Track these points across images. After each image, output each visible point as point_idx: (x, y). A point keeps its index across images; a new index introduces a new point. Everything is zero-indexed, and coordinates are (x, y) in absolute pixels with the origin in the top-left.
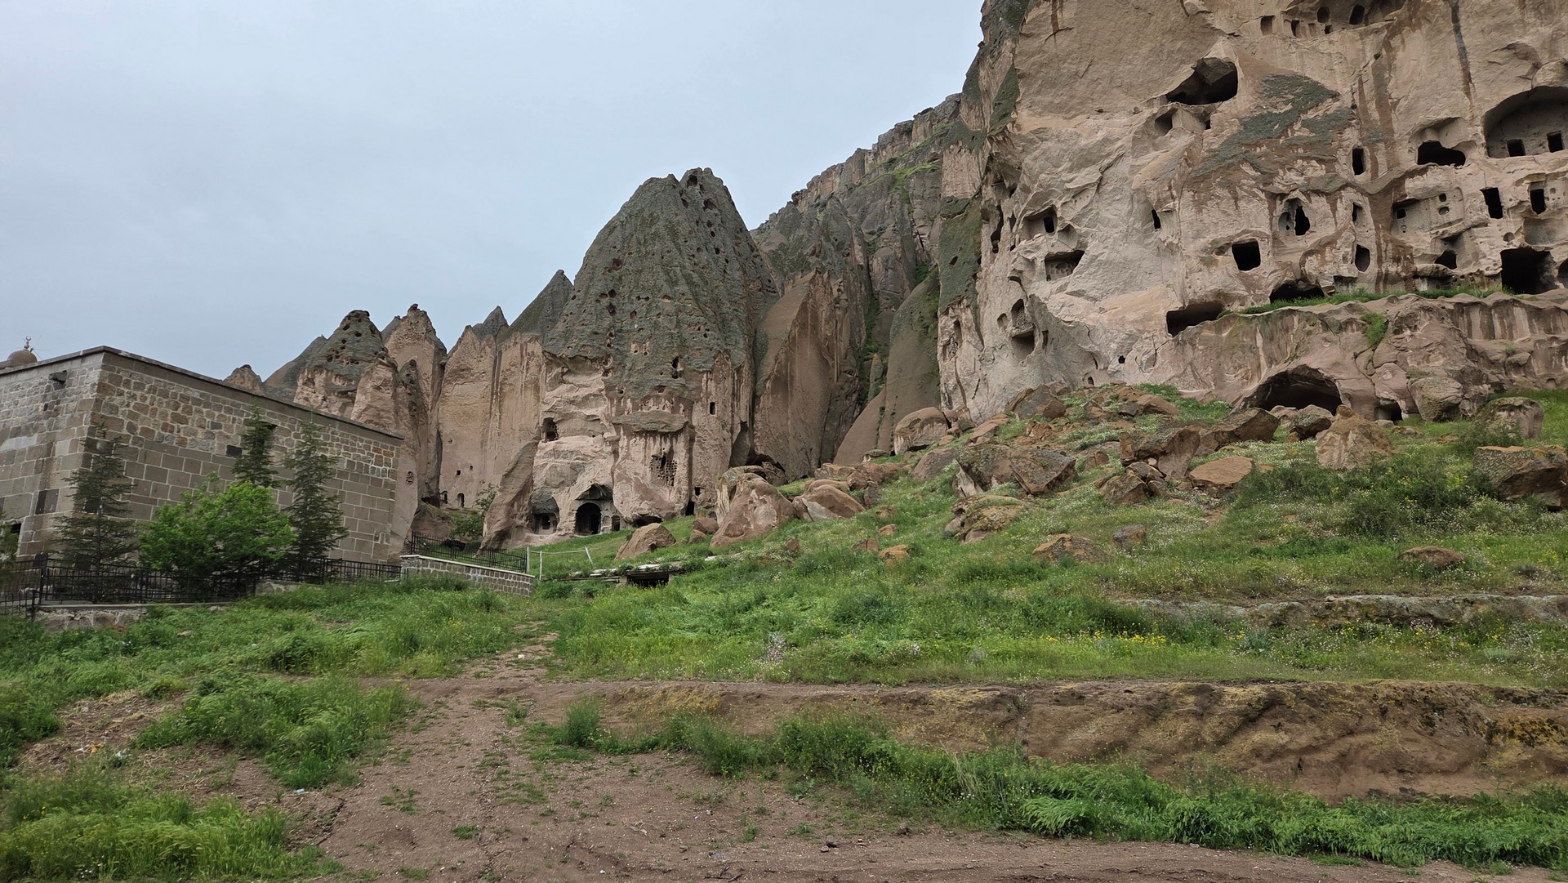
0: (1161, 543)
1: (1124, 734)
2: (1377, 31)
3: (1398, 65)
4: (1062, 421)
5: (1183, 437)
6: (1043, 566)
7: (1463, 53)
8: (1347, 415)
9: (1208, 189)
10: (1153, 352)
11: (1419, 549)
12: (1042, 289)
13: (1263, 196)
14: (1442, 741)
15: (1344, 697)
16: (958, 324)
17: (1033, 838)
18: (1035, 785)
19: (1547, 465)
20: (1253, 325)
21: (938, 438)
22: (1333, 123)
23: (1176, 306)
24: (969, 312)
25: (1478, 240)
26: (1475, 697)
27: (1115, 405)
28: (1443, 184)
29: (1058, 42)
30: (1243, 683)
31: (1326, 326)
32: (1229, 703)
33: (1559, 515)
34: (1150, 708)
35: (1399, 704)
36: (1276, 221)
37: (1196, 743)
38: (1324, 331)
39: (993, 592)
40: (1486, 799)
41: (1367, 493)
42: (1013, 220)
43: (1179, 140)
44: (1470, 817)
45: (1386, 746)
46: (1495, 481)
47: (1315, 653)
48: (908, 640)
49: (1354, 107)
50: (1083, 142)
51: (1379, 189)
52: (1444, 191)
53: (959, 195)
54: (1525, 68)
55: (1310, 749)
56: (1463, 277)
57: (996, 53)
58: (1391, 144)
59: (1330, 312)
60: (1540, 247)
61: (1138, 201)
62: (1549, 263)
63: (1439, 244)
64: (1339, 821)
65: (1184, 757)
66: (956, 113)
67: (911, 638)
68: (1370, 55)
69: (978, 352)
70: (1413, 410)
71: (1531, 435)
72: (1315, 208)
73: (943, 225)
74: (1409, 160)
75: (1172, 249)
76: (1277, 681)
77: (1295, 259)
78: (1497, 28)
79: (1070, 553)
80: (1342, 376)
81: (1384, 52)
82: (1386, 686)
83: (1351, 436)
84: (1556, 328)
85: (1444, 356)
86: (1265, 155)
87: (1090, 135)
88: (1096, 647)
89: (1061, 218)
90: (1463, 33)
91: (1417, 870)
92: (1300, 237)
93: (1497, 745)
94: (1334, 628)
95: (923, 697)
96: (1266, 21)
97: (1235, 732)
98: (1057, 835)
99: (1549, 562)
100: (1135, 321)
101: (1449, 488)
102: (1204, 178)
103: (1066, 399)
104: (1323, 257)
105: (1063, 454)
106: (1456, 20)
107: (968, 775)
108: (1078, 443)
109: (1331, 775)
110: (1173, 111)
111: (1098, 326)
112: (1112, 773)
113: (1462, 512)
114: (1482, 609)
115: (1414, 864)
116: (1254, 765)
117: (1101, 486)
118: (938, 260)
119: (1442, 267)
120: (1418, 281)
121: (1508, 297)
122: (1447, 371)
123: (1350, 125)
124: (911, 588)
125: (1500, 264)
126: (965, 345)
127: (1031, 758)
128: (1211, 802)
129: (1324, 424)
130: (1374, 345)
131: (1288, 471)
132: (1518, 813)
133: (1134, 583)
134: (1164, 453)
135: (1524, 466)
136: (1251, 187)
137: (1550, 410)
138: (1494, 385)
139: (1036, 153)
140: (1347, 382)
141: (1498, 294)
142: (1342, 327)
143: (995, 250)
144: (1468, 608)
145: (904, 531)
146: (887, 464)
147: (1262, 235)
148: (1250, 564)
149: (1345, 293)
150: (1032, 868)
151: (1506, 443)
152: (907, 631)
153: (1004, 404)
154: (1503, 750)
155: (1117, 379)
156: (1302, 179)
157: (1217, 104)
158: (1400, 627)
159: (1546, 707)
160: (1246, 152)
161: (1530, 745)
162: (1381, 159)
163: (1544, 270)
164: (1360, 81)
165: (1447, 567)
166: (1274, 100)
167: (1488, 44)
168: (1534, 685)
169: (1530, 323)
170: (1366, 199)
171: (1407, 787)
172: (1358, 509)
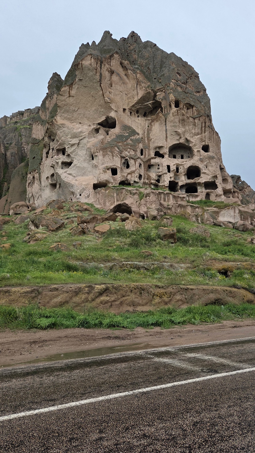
0: (85, 247)
1: (68, 299)
2: (149, 120)
3: (153, 130)
4: (62, 210)
5: (94, 218)
6: (52, 252)
7: (166, 130)
8: (133, 216)
9: (106, 152)
10: (89, 194)
11: (144, 251)
12: (60, 171)
13: (119, 156)
14: (143, 298)
15: (123, 288)
16: (34, 177)
17: (38, 330)
18: (41, 315)
19: (172, 232)
20: (114, 190)
21: (24, 211)
22: (137, 141)
23: (96, 182)
24: (37, 174)
25: (165, 177)
26: (151, 287)
27: (77, 208)
28: (159, 162)
29: (70, 99)
30: (100, 284)
31: (131, 193)
32: (96, 290)
33: (173, 244)
34: (76, 292)
35: (135, 289)
36: (122, 164)
37: (87, 300)
38: (130, 194)
39: (36, 259)
40: (151, 311)
41: (135, 236)
42: (53, 149)
43: (101, 136)
44: (147, 316)
45: (131, 299)
46: (161, 236)
47: (119, 276)
48: (6, 273)
49: (142, 138)
50: (75, 131)
51: (146, 160)
52: (159, 164)
53: (37, 138)
54: (178, 138)
55: (114, 301)
56: (161, 186)
57: (52, 98)
58: (149, 150)
59: (132, 190)
60: (177, 181)
61: (88, 151)
62: (178, 185)
63: (157, 177)
64: (119, 319)
65: (83, 305)
66: (38, 112)
67: (7, 273)
68: (147, 126)
69: (39, 187)
70: (147, 217)
71: (170, 225)
72: (131, 162)
73: (31, 146)
74: (153, 155)
75: (96, 166)
76: (108, 284)
77: (126, 175)
78: (174, 126)
79: (60, 248)
80: (133, 206)
81: (150, 126)
82: (133, 284)
83: (133, 222)
84: (178, 201)
85: (155, 204)
86: (121, 146)
87: (77, 129)
88: (64, 275)
89: (67, 151)
90: (167, 125)
91: (133, 329)
92: (127, 169)
93: (154, 298)
94: (124, 270)
95: (9, 290)
96: (124, 110)
97: (97, 297)
98: (45, 329)
99: (170, 255)
100: (85, 185)
101: (152, 237)
102: (106, 148)
103: (64, 204)
104: (132, 175)
105: (62, 220)
106: (166, 122)
107: (21, 313)
108: (66, 217)
109: (118, 307)
110: (99, 128)
111: (75, 184)
112: (64, 310)
113: (154, 243)
114: (155, 266)
115: (133, 328)
116: (100, 306)
117: (71, 230)
118: (29, 156)
119: (157, 182)
120: (152, 185)
121: (169, 192)
122: (155, 208)
123: (141, 143)
124: (10, 257)
125: (169, 184)
126: (35, 184)
127: (41, 307)
128: (88, 316)
129: (127, 218)
130: (141, 200)
131: (118, 229)
132: (157, 314)
133: (76, 257)
134: (89, 222)
135: (168, 233)
136: (117, 153)
137: (174, 220)
138: (164, 212)
139: (61, 131)
140: (134, 208)
141: (167, 191)
142: (134, 194)
143: (47, 157)
144: (153, 266)
145: (10, 239)
146: (6, 218)
147: (118, 167)
148: (106, 253)
149: (136, 186)
150: (36, 339)
151: (165, 227)
152: (6, 270)
153: (46, 203)
154: (155, 300)
155: (79, 200)
156: (129, 154)
157: (111, 129)
158: (138, 270)
159: (165, 289)
160: (117, 144)
161: (161, 298)
162: (147, 153)
163: (177, 187)
164: (144, 132)
165: (149, 256)
166: (124, 131)
167: (172, 129)
168: (163, 284)
169: (173, 199)
170: (143, 162)
171: (134, 309)
172: (133, 240)
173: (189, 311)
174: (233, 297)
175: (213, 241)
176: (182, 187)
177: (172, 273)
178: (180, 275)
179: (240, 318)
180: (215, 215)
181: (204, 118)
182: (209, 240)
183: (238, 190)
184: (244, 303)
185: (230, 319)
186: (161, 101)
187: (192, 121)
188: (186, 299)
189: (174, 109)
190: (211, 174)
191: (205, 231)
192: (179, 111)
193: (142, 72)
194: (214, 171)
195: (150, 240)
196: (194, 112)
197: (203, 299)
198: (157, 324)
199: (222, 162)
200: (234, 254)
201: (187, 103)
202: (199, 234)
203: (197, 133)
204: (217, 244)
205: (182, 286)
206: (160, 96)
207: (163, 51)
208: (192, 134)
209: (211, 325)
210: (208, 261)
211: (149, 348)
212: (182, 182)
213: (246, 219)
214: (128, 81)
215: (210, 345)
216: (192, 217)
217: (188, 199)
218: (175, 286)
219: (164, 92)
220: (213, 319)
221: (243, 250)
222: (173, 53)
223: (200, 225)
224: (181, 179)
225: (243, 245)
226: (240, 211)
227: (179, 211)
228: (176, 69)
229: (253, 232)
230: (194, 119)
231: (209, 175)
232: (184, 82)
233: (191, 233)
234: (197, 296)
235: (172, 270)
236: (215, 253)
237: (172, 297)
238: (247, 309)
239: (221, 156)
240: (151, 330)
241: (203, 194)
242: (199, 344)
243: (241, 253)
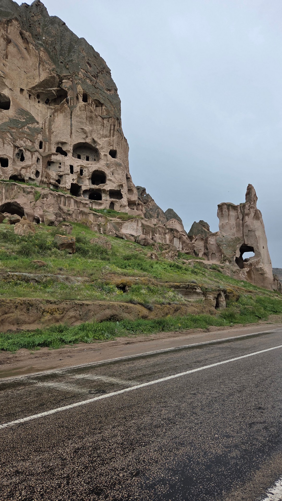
2: (52, 109)
3: (55, 121)
7: (71, 125)
8: (25, 219)
11: (36, 261)
13: (12, 145)
14: (30, 315)
15: (6, 303)
19: (71, 242)
20: (3, 185)
22: (36, 131)
25: (66, 178)
26: (41, 302)
28: (61, 160)
31: (24, 192)
33: (71, 255)
35: (21, 304)
36: (15, 155)
38: (23, 193)
40: (38, 330)
41: (26, 243)
44: (33, 335)
45: (15, 317)
46: (58, 244)
47: (1, 290)
49: (42, 128)
51: (45, 155)
52: (61, 162)
54: (84, 136)
56: (61, 187)
58: (50, 144)
59: (26, 187)
60: (80, 185)
62: (81, 189)
63: (57, 176)
68: (49, 115)
70: (43, 221)
71: (69, 233)
72: (27, 155)
74: (54, 151)
77: (19, 168)
80: (26, 207)
81: (52, 116)
82: (19, 299)
83: (25, 226)
84: (80, 207)
85: (53, 208)
86: (15, 133)
90: (72, 120)
91: (15, 352)
92: (21, 162)
93: (44, 315)
94: (8, 282)
96: (22, 90)
99: (66, 267)
101: (47, 245)
104: (27, 170)
106: (71, 115)
113: (49, 252)
114: (48, 278)
115: (15, 350)
119: (57, 183)
120: (51, 185)
121: (70, 196)
122: (53, 212)
123: (40, 133)
125: (70, 186)
129: (18, 221)
130: (37, 200)
131: (5, 233)
132: (45, 333)
135: (66, 241)
136: (9, 141)
137: (74, 228)
138: (63, 218)
140: (27, 210)
141: (68, 194)
142: (29, 193)
144: (45, 278)
147: (10, 157)
149: (31, 183)
151: (63, 234)
154: (45, 317)
156: (25, 144)
157: (3, 110)
158: (27, 282)
159: (57, 305)
160: (9, 129)
161: (52, 315)
162: (47, 147)
163: (80, 191)
164: (45, 121)
165: (42, 266)
166: (20, 116)
167: (78, 125)
168: (56, 299)
169: (74, 204)
170: (41, 157)
171: (19, 328)
172: (23, 248)
173: (83, 329)
174: (129, 313)
175: (114, 254)
176: (85, 192)
177: (67, 287)
178: (76, 289)
179: (134, 334)
180: (118, 227)
181: (113, 120)
182: (110, 253)
183: (142, 203)
184: (139, 318)
185: (124, 335)
186: (68, 91)
187: (100, 121)
188: (80, 315)
189: (81, 103)
190: (117, 183)
191: (106, 242)
192: (87, 107)
193: (46, 50)
194: (120, 179)
195: (45, 249)
196: (104, 112)
197: (98, 315)
198: (45, 344)
199: (129, 171)
200: (133, 268)
201: (96, 100)
202: (100, 245)
203: (105, 135)
204: (117, 257)
205: (77, 302)
206: (66, 84)
207: (72, 34)
208: (99, 135)
209: (104, 343)
210: (107, 275)
211: (33, 372)
212: (85, 187)
213: (148, 234)
214: (28, 57)
215: (101, 364)
216: (94, 227)
217: (91, 206)
218: (69, 301)
219: (72, 81)
220: (107, 336)
221: (142, 265)
222: (83, 38)
223: (102, 236)
224: (85, 183)
225: (143, 259)
226: (142, 224)
227: (80, 218)
228: (86, 58)
229: (153, 247)
230: (103, 119)
231: (115, 183)
232: (95, 76)
233: (91, 243)
234: (92, 313)
235: (67, 283)
236: (115, 267)
237: (65, 313)
238: (141, 325)
239: (128, 165)
240: (37, 351)
241: (107, 203)
242: (90, 364)
243: (140, 268)
